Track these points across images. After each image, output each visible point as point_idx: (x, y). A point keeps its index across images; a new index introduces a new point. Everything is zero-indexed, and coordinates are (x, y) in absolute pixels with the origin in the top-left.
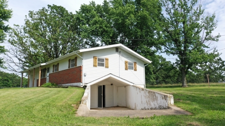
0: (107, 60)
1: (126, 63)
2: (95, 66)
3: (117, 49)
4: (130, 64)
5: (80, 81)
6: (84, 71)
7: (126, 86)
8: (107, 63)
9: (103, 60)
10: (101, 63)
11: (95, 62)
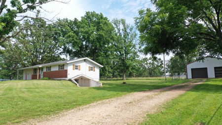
0: (80, 66)
1: (89, 67)
2: (73, 69)
3: (85, 60)
4: (91, 68)
5: (67, 77)
6: (68, 72)
7: (89, 80)
8: (80, 68)
9: (77, 66)
10: (76, 68)
11: (74, 67)
